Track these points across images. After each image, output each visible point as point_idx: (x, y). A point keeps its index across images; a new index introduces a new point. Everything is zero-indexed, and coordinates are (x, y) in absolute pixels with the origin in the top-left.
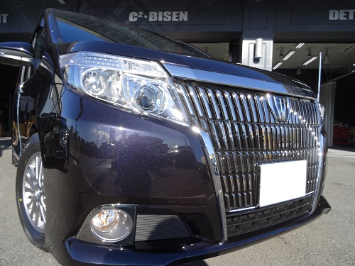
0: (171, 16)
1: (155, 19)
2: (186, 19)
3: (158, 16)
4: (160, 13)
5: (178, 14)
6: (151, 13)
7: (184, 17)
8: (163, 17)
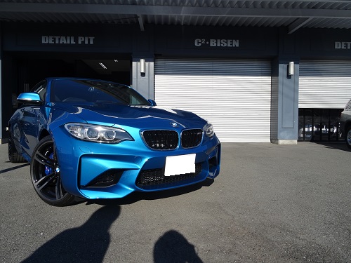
0: (227, 43)
1: (215, 45)
2: (237, 45)
3: (216, 43)
4: (219, 41)
5: (232, 42)
6: (211, 40)
7: (236, 44)
8: (221, 43)
